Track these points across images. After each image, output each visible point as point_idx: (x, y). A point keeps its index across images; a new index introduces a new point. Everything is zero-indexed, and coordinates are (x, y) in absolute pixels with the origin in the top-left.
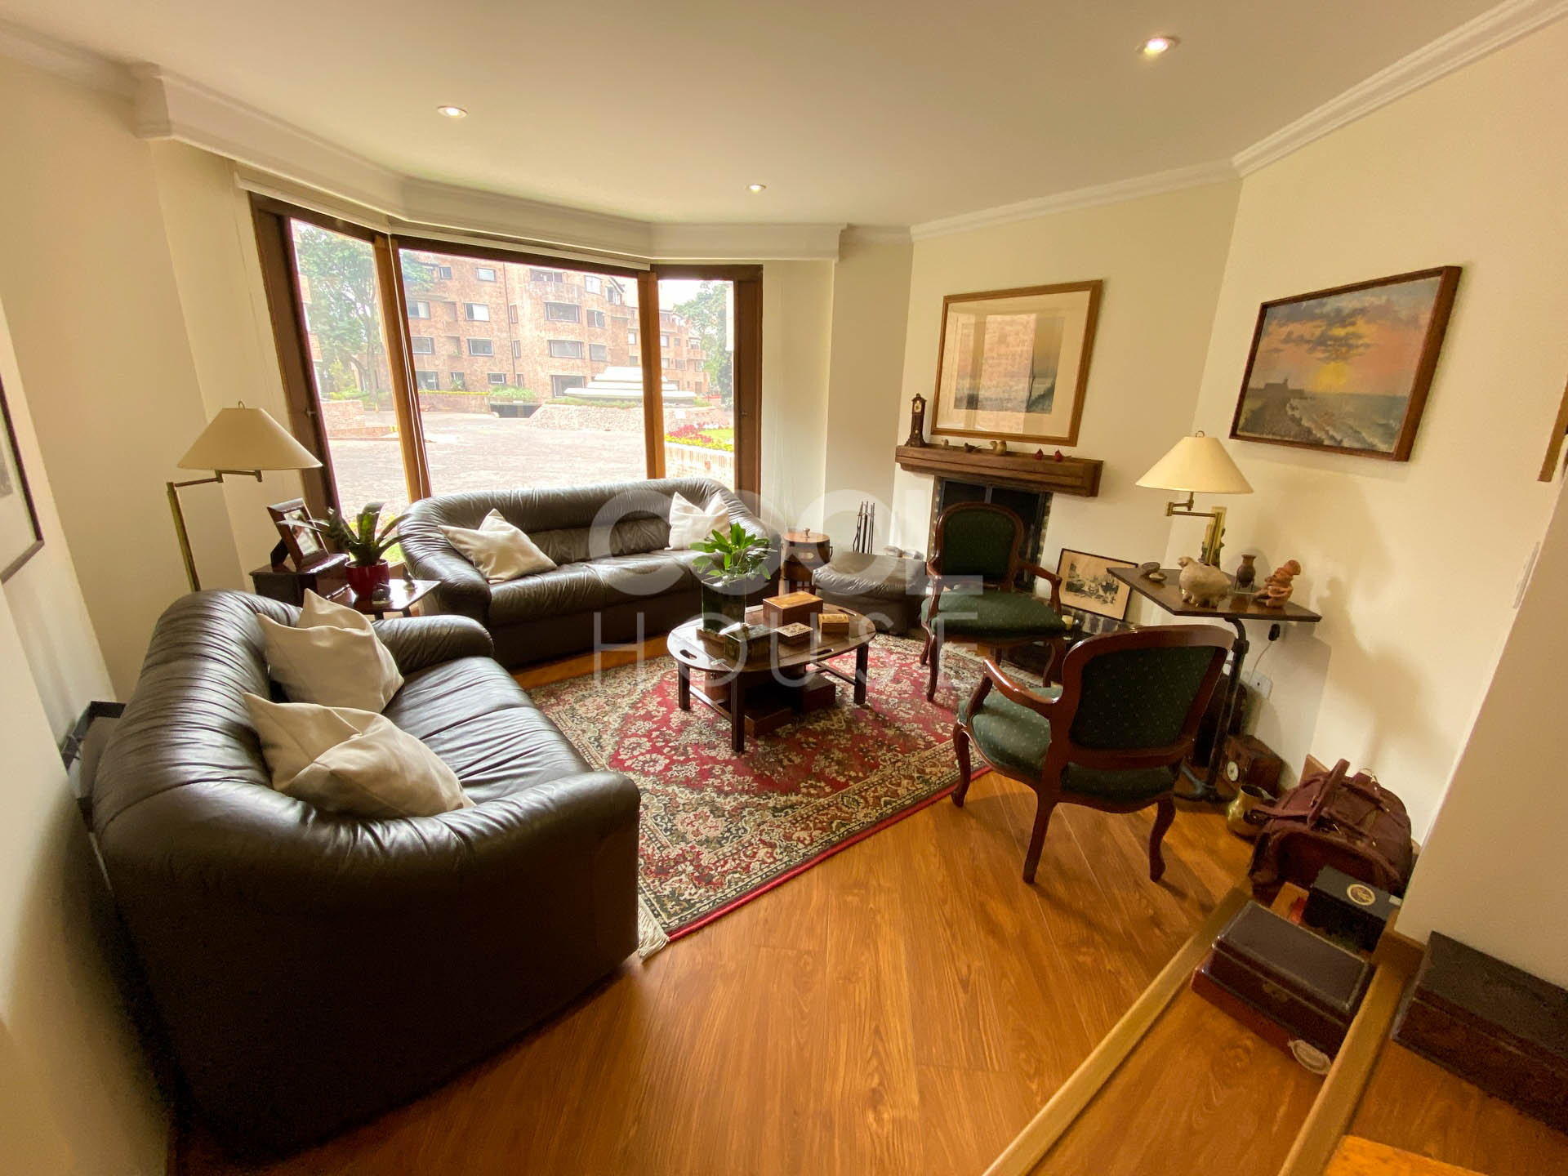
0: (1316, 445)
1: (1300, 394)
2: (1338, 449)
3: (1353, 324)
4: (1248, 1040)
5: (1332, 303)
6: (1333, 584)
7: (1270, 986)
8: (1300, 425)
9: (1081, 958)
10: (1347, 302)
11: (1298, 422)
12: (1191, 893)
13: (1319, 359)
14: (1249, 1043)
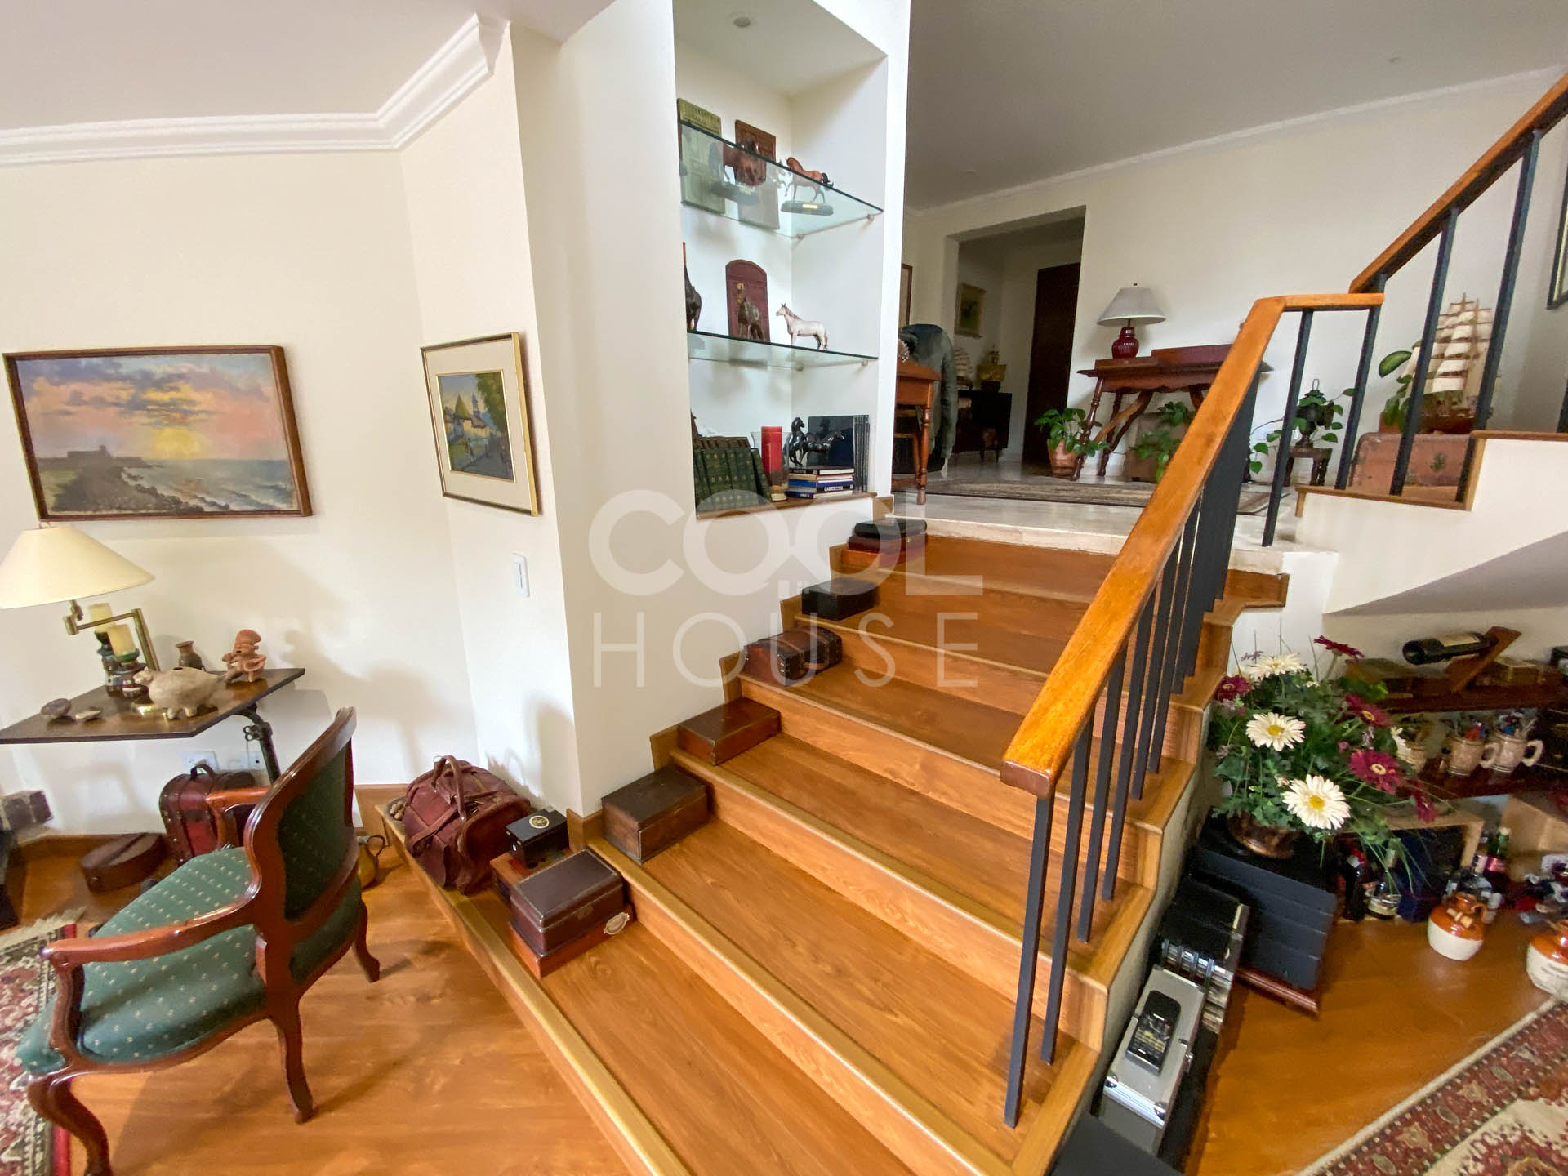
0: (196, 513)
1: (137, 462)
2: (225, 513)
3: (176, 389)
4: (591, 958)
5: (129, 365)
6: (291, 637)
7: (580, 913)
8: (156, 495)
9: (437, 1087)
10: (158, 367)
11: (152, 492)
12: (407, 955)
13: (143, 424)
14: (593, 959)
